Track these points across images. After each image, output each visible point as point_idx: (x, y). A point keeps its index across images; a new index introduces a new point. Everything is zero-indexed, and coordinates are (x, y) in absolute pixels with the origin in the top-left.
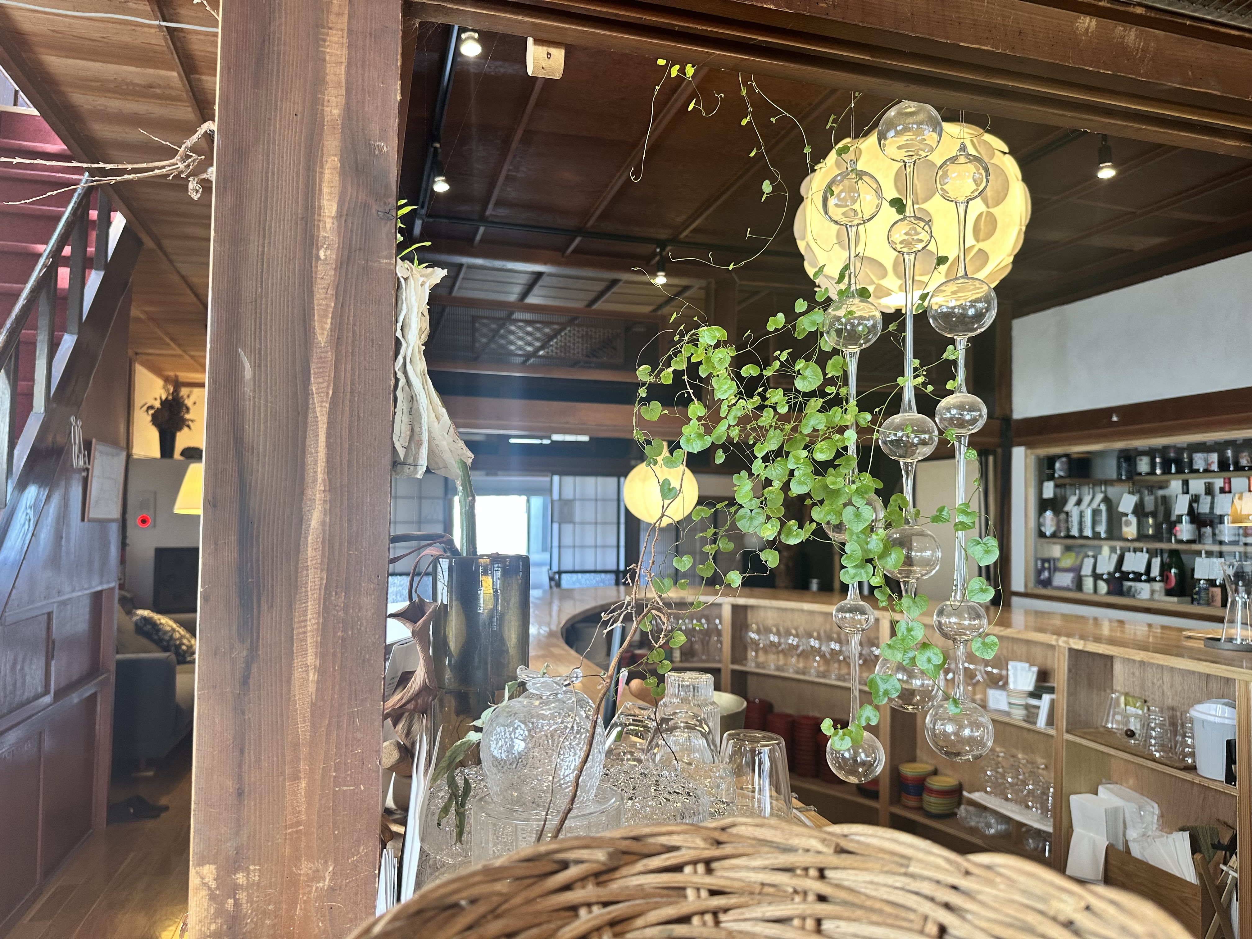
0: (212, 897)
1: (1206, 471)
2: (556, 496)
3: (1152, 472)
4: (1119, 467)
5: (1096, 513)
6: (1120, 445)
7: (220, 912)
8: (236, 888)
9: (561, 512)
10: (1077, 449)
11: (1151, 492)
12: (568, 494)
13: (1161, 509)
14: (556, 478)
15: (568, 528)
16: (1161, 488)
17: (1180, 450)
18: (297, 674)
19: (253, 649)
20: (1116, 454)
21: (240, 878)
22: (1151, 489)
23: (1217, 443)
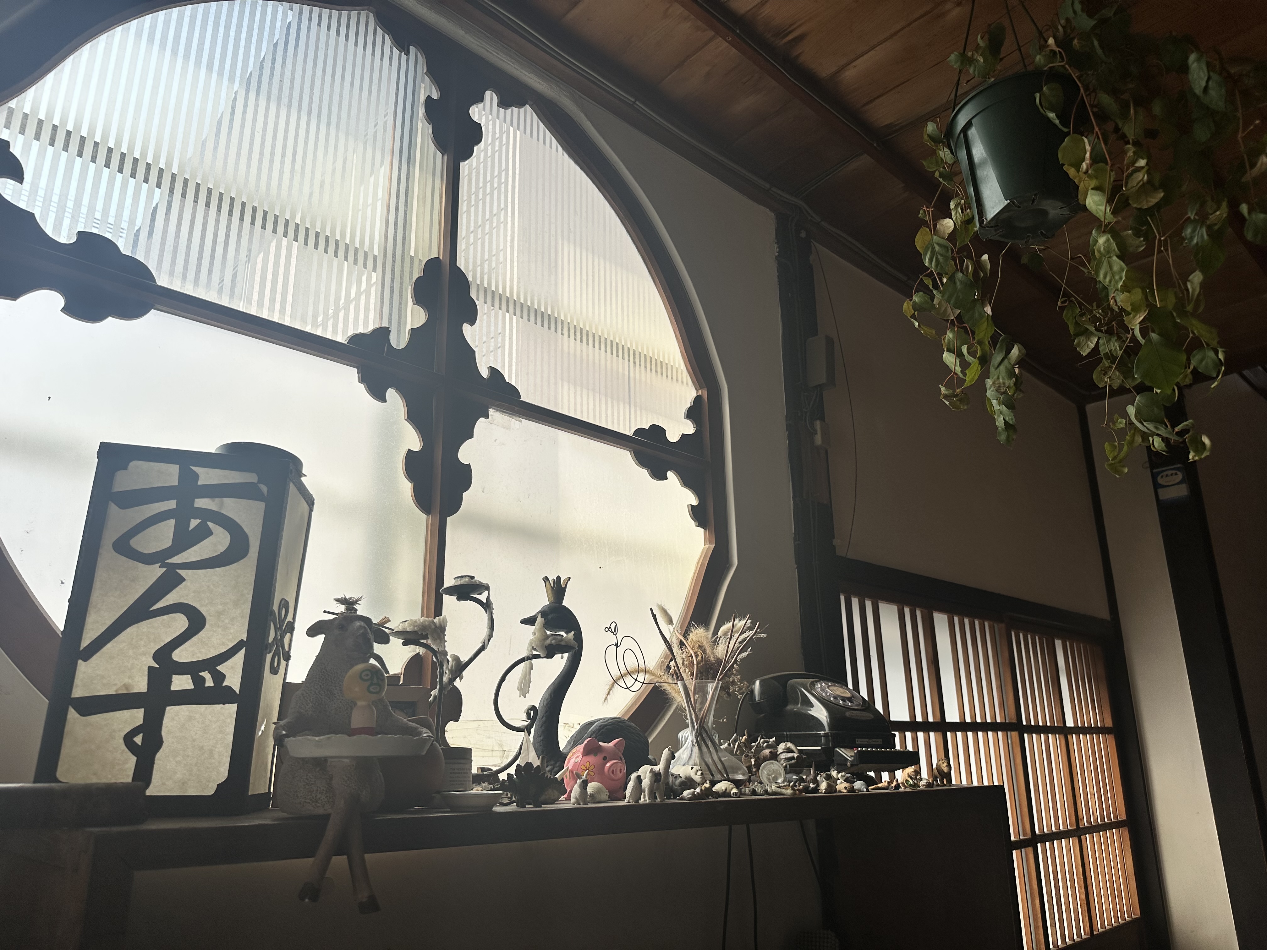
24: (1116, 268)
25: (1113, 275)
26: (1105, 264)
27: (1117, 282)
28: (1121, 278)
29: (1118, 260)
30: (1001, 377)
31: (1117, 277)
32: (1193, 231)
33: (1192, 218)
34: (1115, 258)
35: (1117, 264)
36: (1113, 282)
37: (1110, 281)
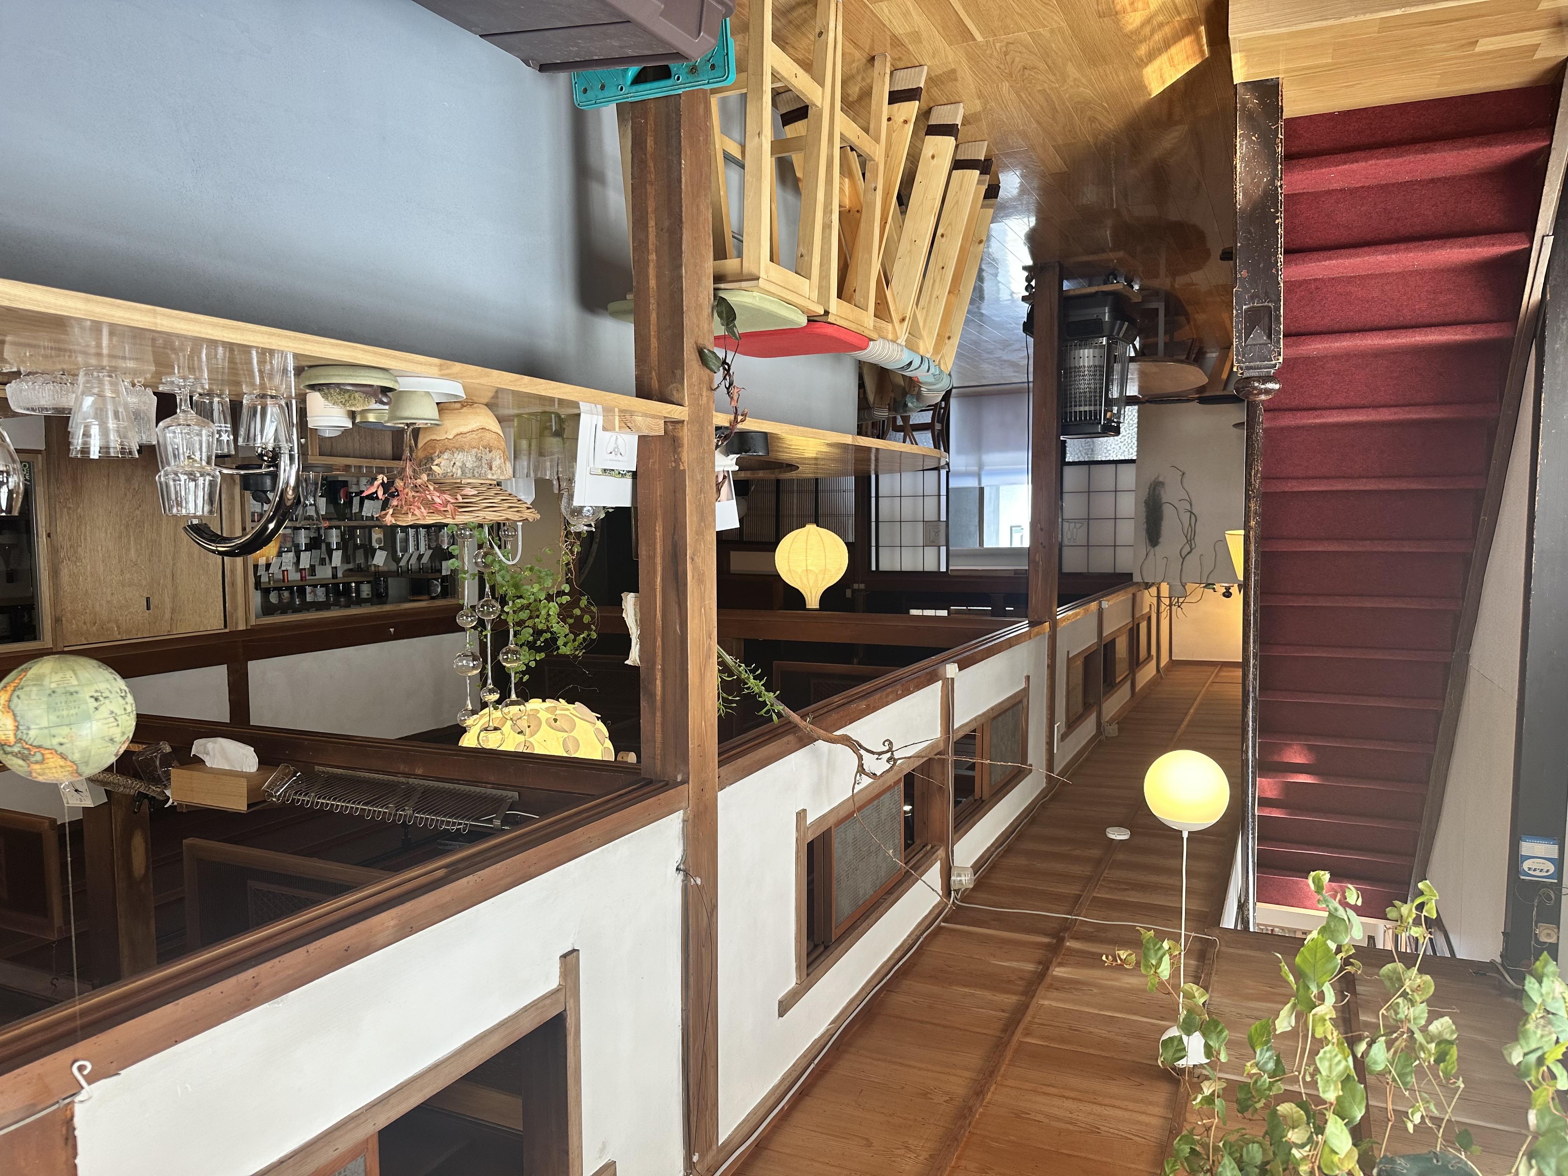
0: (680, 459)
1: (315, 586)
3: (358, 584)
4: (386, 588)
5: (405, 550)
6: (388, 608)
7: (678, 454)
8: (675, 461)
10: (422, 604)
11: (359, 565)
13: (350, 552)
15: (931, 516)
16: (350, 570)
17: (337, 604)
18: (661, 529)
19: (673, 538)
20: (390, 599)
21: (674, 465)
22: (359, 570)
23: (308, 610)
24: (1327, 1064)
25: (1331, 1060)
26: (1334, 1074)
27: (1330, 1052)
28: (1325, 1053)
29: (1321, 1069)
30: (1538, 1035)
31: (1328, 1055)
32: (1266, 1063)
33: (1266, 1076)
34: (1324, 1073)
35: (1323, 1067)
36: (1334, 1053)
37: (1336, 1055)
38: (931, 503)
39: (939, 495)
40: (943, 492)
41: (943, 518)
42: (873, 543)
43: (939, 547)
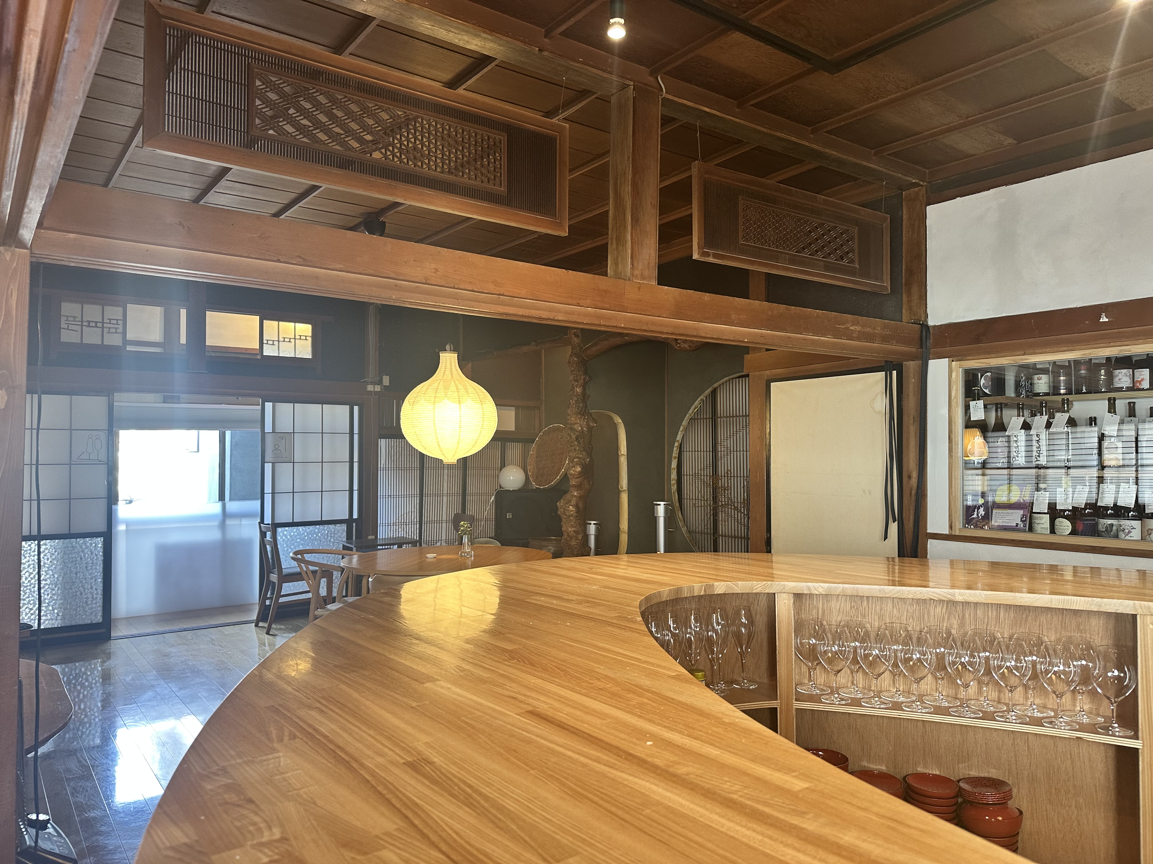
2: (268, 428)
9: (276, 448)
12: (285, 425)
14: (269, 406)
15: (284, 469)
38: (284, 484)
39: (273, 493)
40: (268, 498)
41: (268, 467)
42: (356, 437)
43: (274, 431)
